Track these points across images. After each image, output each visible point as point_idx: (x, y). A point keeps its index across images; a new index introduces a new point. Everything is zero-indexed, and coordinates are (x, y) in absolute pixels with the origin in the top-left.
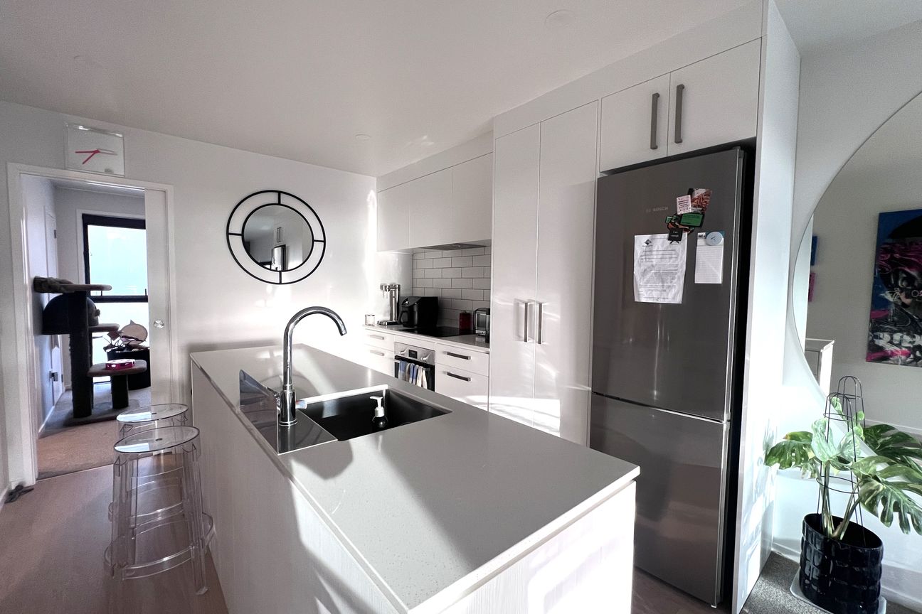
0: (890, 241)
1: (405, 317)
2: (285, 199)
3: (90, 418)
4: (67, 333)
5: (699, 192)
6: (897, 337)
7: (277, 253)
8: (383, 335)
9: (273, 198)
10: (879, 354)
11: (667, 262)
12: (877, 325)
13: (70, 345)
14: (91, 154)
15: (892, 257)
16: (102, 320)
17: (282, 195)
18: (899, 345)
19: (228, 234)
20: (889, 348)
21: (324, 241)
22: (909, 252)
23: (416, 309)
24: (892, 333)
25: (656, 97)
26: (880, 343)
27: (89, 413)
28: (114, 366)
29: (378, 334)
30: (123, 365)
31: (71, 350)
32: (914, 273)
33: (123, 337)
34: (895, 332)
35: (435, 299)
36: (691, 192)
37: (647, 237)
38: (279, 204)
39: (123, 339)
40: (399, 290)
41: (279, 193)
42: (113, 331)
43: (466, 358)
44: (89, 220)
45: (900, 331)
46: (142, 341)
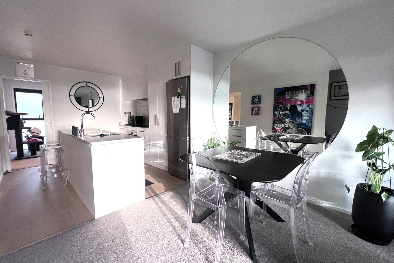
0: (277, 97)
1: (131, 122)
2: (89, 84)
3: (23, 157)
4: (13, 129)
5: (181, 87)
6: (278, 125)
7: (90, 102)
8: (124, 128)
9: (85, 84)
10: (275, 130)
11: (177, 103)
12: (274, 122)
13: (15, 133)
14: (23, 72)
15: (277, 102)
16: (25, 125)
17: (88, 83)
18: (279, 127)
19: (70, 96)
20: (277, 128)
21: (103, 98)
22: (281, 100)
23: (135, 119)
24: (277, 124)
25: (176, 63)
26: (275, 127)
27: (23, 156)
28: (31, 140)
29: (123, 128)
30: (34, 140)
31: (15, 135)
32: (282, 106)
33: (32, 132)
34: (278, 123)
35: (142, 116)
36: (180, 87)
37: (174, 97)
38: (87, 86)
39: (32, 133)
40: (131, 114)
41: (87, 82)
42: (29, 129)
43: (144, 132)
44: (16, 90)
45: (279, 123)
46: (39, 134)
